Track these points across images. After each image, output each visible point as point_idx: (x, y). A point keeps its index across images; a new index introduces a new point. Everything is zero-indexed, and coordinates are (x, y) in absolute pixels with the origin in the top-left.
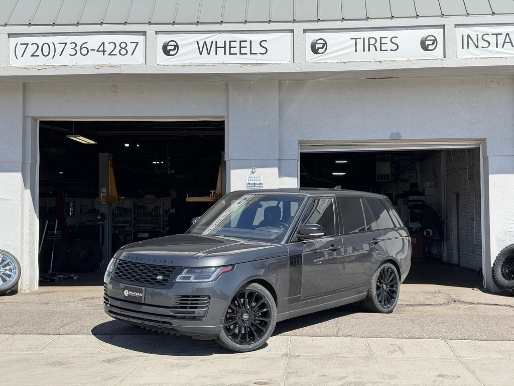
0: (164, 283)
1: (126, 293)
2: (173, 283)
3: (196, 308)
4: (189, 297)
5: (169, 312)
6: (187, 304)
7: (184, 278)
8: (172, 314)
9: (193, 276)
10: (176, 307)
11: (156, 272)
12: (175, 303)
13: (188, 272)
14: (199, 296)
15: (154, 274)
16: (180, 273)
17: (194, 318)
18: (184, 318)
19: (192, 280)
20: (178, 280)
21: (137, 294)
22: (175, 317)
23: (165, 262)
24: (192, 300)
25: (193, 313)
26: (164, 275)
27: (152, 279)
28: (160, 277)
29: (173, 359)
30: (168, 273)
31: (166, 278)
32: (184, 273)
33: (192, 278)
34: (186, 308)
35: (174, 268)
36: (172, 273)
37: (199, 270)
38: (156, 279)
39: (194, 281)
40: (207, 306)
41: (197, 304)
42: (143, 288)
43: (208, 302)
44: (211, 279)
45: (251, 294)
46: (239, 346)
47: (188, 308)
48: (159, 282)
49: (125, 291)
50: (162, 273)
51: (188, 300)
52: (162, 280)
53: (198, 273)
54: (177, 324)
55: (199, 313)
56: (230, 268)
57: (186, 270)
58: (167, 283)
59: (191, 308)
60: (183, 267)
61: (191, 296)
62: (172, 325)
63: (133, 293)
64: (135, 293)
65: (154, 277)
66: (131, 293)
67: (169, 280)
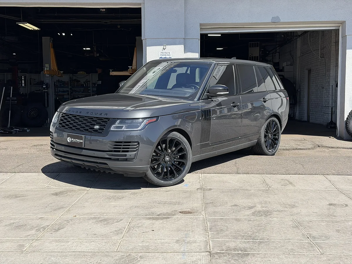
0: (100, 131)
1: (69, 140)
2: (108, 132)
3: (128, 151)
4: (121, 142)
5: (105, 155)
6: (120, 148)
7: (117, 127)
8: (107, 156)
9: (124, 126)
10: (111, 151)
11: (93, 123)
12: (110, 148)
13: (120, 123)
14: (130, 142)
16: (114, 123)
17: (126, 160)
18: (118, 160)
19: (124, 129)
20: (112, 129)
21: (78, 140)
22: (110, 159)
23: (101, 114)
24: (124, 145)
26: (101, 125)
27: (91, 128)
28: (97, 127)
29: (109, 192)
30: (103, 123)
31: (102, 127)
32: (117, 124)
33: (124, 128)
34: (119, 151)
35: (109, 119)
36: (107, 124)
37: (130, 121)
38: (94, 128)
39: (125, 130)
40: (137, 150)
41: (128, 148)
42: (83, 136)
43: (137, 147)
44: (139, 128)
45: (172, 141)
46: (163, 181)
47: (121, 151)
48: (96, 131)
49: (68, 138)
50: (98, 124)
51: (121, 145)
52: (99, 129)
53: (129, 123)
54: (112, 165)
55: (130, 156)
56: (155, 119)
57: (118, 121)
58: (103, 131)
59: (123, 151)
60: (116, 118)
61: (123, 142)
62: (108, 165)
63: (75, 140)
64: (76, 140)
65: (92, 126)
66: (73, 139)
67: (104, 129)
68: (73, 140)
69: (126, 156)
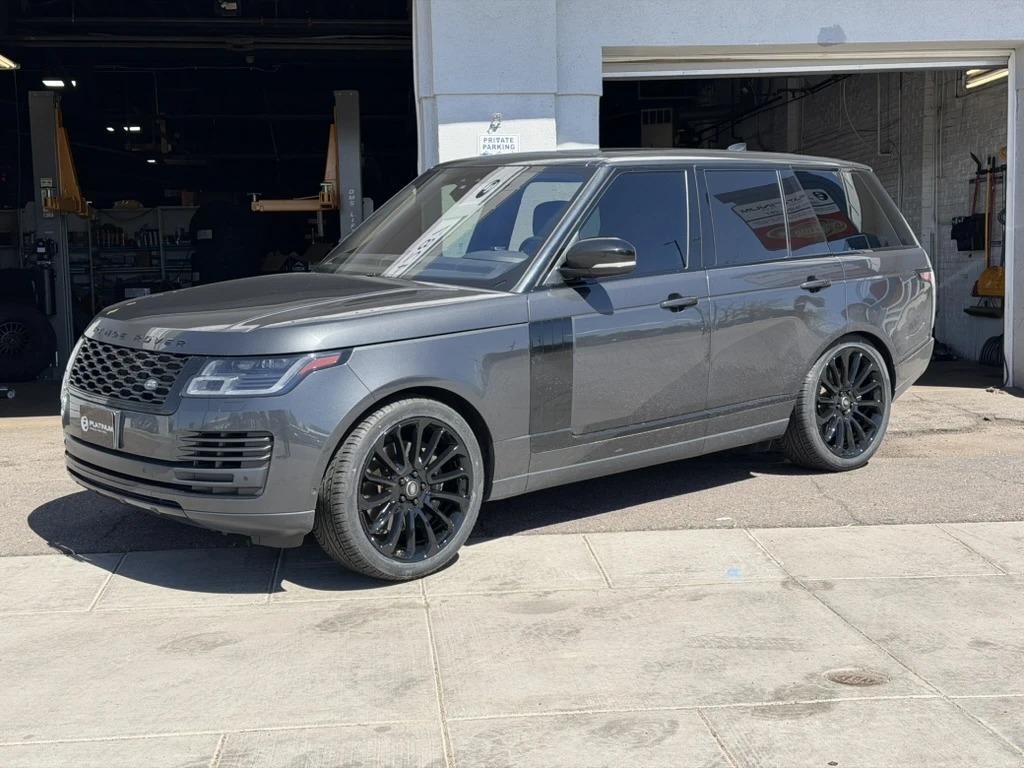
0: (159, 398)
1: (84, 424)
2: (179, 400)
3: (237, 465)
4: (217, 435)
5: (170, 475)
6: (214, 454)
7: (208, 385)
8: (175, 481)
9: (229, 380)
10: (188, 464)
11: (146, 370)
12: (184, 453)
13: (219, 371)
14: (243, 435)
15: (140, 376)
16: (196, 371)
17: (234, 493)
18: (208, 492)
19: (227, 391)
20: (192, 390)
21: (103, 426)
22: (187, 489)
24: (227, 445)
25: (230, 479)
26: (161, 379)
27: (135, 388)
28: (152, 384)
30: (169, 373)
31: (166, 385)
32: (207, 374)
33: (224, 386)
34: (211, 465)
35: (184, 357)
36: (177, 374)
37: (245, 366)
38: (144, 388)
39: (230, 392)
40: (267, 460)
41: (240, 454)
42: (115, 413)
43: (268, 450)
44: (277, 387)
47: (217, 465)
48: (149, 396)
49: (83, 419)
51: (215, 445)
52: (156, 391)
53: (243, 371)
54: (193, 508)
55: (246, 478)
56: (336, 356)
57: (210, 366)
58: (165, 399)
59: (226, 465)
60: (206, 356)
61: (223, 435)
62: (182, 508)
63: (96, 425)
64: (99, 424)
65: (140, 382)
66: (93, 423)
67: (169, 389)
68: (92, 426)
69: (232, 481)
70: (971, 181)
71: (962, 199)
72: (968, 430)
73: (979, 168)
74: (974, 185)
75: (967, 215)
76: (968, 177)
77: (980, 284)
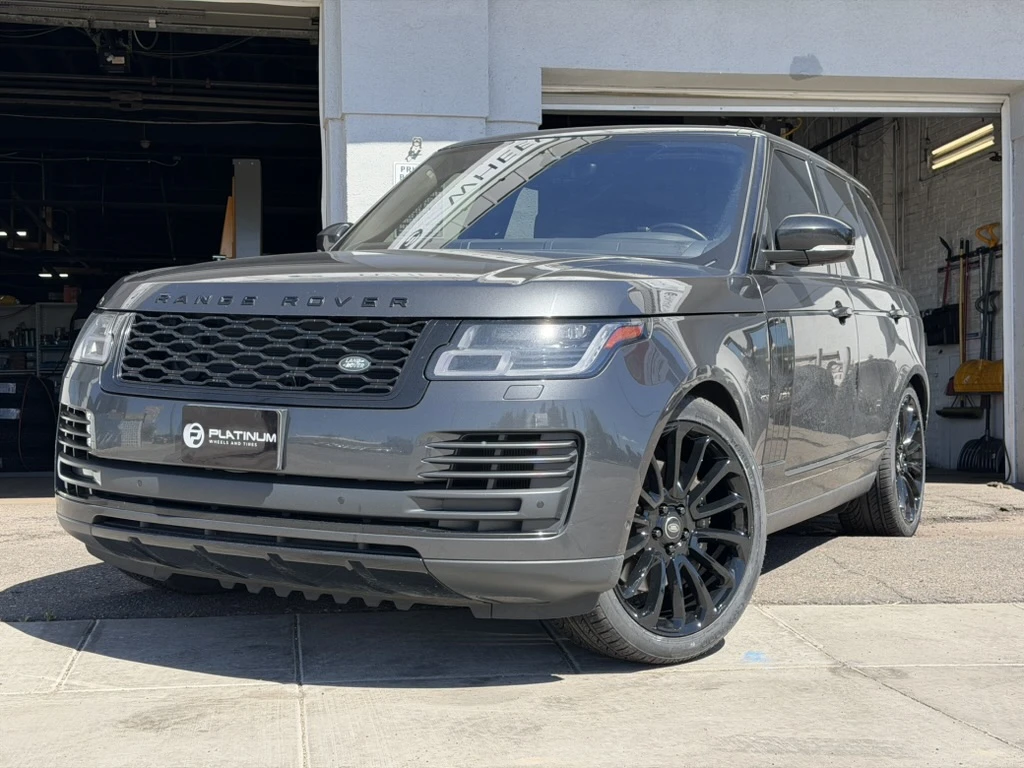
0: (378, 383)
1: (193, 436)
3: (524, 483)
4: (492, 437)
6: (486, 467)
7: (460, 363)
8: (417, 512)
10: (438, 484)
11: (333, 345)
12: (434, 467)
14: (535, 436)
15: (322, 354)
16: (451, 340)
17: (517, 526)
18: (473, 527)
19: (505, 368)
20: (442, 367)
21: (247, 435)
22: (429, 523)
23: (369, 302)
24: (507, 452)
25: (516, 504)
26: (372, 355)
27: (321, 372)
28: (355, 364)
31: (384, 365)
32: (466, 344)
33: (503, 363)
34: (481, 484)
35: (417, 323)
36: (408, 346)
38: (338, 371)
39: (514, 373)
40: (569, 476)
41: (530, 467)
42: (280, 411)
43: (571, 462)
44: (579, 367)
45: (692, 440)
46: (660, 638)
47: (491, 483)
48: (353, 382)
49: (188, 429)
50: (359, 348)
51: (489, 452)
52: (368, 373)
54: (440, 553)
55: (538, 505)
56: (638, 328)
57: (469, 334)
58: (392, 384)
59: (502, 484)
61: (502, 437)
62: (419, 557)
63: (229, 434)
64: (238, 433)
65: (326, 363)
66: (217, 432)
67: (399, 370)
68: (215, 437)
69: (518, 509)
70: (940, 270)
71: (929, 291)
72: (988, 518)
73: (950, 252)
74: (944, 275)
75: (935, 307)
76: (936, 266)
77: (956, 381)
